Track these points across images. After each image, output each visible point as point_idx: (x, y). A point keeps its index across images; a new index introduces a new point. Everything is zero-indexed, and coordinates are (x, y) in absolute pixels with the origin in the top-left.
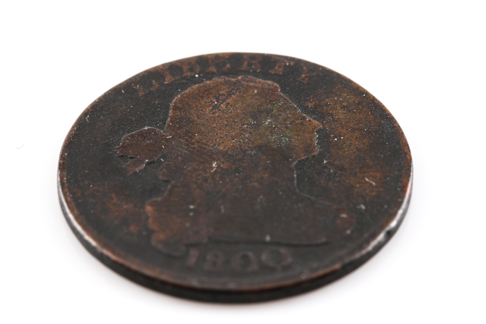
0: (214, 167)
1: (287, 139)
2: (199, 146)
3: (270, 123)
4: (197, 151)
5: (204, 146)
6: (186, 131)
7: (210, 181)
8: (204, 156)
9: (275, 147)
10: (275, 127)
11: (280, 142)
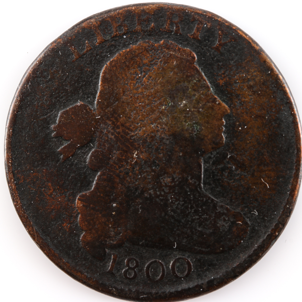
0: (136, 158)
1: (199, 127)
2: (123, 131)
3: (185, 105)
4: (122, 136)
5: (127, 131)
6: (113, 111)
7: (130, 174)
8: (127, 144)
9: (187, 135)
10: (189, 111)
11: (192, 130)
